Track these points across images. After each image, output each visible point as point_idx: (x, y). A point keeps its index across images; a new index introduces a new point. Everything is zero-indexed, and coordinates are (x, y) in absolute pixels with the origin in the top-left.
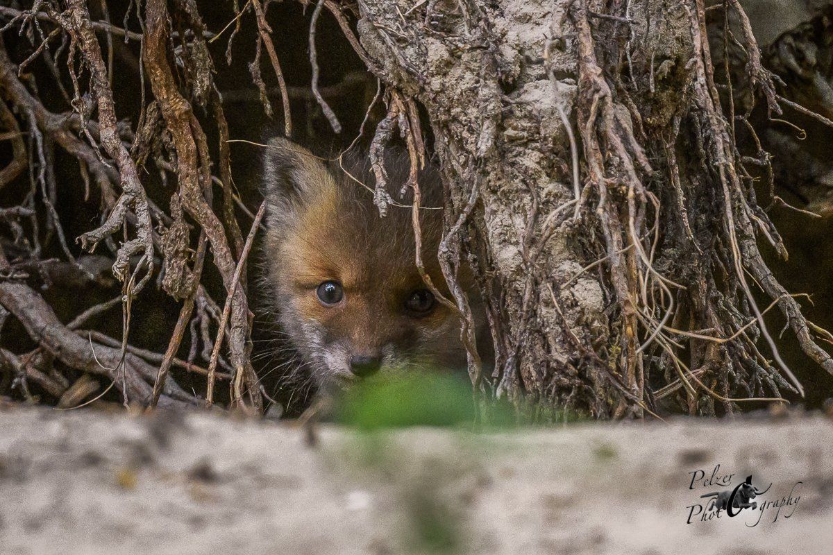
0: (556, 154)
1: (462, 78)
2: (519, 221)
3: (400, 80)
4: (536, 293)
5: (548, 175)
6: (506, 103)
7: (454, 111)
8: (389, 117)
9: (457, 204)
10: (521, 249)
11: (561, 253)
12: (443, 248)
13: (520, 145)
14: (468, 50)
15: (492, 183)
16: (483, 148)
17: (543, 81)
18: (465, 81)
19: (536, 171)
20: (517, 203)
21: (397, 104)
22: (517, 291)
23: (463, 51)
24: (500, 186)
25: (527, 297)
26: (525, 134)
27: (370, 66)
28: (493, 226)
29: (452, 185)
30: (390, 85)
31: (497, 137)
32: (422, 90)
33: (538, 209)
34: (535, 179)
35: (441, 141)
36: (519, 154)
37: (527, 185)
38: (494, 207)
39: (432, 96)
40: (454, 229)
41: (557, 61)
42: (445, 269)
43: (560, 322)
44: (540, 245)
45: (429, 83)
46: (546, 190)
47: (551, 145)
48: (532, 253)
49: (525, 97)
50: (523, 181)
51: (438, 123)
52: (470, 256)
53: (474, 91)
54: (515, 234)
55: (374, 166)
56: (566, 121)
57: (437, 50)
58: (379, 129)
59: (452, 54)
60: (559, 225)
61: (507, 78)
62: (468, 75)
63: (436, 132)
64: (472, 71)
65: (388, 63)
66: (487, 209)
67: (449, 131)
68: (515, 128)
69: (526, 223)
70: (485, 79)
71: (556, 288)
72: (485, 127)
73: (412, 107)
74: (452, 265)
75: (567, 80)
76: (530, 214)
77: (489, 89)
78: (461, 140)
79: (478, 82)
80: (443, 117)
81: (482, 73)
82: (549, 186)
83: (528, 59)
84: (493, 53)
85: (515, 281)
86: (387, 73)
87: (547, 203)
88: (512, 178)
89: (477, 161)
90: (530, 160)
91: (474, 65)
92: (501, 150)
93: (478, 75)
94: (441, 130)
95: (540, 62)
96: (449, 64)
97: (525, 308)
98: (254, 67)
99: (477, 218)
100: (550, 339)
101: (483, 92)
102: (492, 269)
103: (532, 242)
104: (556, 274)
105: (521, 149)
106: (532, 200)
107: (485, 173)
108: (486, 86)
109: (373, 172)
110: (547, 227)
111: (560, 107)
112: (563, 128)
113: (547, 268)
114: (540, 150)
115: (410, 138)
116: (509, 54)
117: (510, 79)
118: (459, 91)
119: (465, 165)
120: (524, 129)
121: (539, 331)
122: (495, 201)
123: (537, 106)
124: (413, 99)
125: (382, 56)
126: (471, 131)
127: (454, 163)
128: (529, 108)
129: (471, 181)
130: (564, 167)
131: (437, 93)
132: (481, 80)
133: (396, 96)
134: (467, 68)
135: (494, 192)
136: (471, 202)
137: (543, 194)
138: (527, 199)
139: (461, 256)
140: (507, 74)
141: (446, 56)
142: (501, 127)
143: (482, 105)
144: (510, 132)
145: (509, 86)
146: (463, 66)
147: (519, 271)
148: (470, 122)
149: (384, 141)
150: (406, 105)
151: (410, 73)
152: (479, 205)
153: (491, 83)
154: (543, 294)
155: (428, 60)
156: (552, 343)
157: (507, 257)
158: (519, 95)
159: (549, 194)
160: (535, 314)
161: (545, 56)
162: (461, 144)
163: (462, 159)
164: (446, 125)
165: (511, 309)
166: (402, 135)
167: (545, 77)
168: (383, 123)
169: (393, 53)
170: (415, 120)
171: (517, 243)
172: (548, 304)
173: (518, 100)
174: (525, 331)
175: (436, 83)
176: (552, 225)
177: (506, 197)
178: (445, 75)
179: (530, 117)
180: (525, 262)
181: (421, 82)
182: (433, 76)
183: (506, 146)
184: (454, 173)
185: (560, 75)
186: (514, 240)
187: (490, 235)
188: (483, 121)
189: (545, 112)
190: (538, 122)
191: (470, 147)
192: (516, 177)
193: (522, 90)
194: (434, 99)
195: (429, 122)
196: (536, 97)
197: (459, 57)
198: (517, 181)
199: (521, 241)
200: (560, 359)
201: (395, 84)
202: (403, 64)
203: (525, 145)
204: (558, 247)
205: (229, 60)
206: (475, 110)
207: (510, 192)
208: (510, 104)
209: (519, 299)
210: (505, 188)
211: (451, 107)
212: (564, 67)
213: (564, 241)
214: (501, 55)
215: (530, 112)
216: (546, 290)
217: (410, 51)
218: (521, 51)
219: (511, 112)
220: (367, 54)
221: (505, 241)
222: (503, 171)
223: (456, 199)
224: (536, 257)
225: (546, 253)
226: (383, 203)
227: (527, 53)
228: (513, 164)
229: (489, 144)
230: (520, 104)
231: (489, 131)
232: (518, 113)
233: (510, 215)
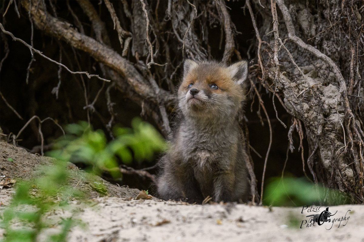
0: (340, 134)
1: (313, 114)
2: (329, 153)
3: (296, 115)
4: (335, 173)
5: (337, 140)
6: (325, 120)
7: (311, 123)
8: (293, 125)
9: (312, 148)
10: (330, 161)
11: (341, 161)
12: (308, 161)
13: (330, 132)
14: (315, 106)
15: (322, 143)
16: (319, 133)
17: (335, 114)
18: (314, 114)
19: (334, 139)
20: (329, 148)
21: (295, 122)
22: (329, 172)
23: (313, 106)
24: (324, 143)
25: (332, 174)
26: (331, 129)
27: (287, 111)
28: (323, 154)
29: (311, 143)
30: (293, 116)
31: (323, 130)
32: (302, 117)
33: (335, 149)
34: (334, 141)
35: (308, 131)
36: (329, 134)
37: (332, 143)
38: (323, 149)
39: (305, 119)
40: (311, 155)
41: (339, 108)
42: (310, 167)
43: (342, 180)
44: (335, 159)
45: (304, 115)
46: (337, 144)
47: (338, 132)
48: (333, 161)
49: (330, 119)
50: (331, 142)
51: (306, 126)
52: (316, 163)
53: (316, 117)
54: (329, 156)
55: (290, 139)
56: (342, 125)
57: (306, 106)
58: (290, 128)
59: (310, 107)
60: (341, 154)
61: (325, 113)
62: (315, 113)
63: (306, 129)
64: (316, 112)
65: (292, 110)
66: (321, 150)
67: (310, 128)
68: (328, 127)
69: (332, 153)
70: (319, 114)
71: (340, 171)
72: (320, 127)
73: (300, 122)
74: (311, 166)
75: (342, 113)
76: (333, 151)
77: (321, 116)
78: (313, 131)
79: (317, 115)
80: (308, 125)
81: (319, 112)
82: (338, 143)
83: (331, 108)
84: (321, 107)
85: (329, 169)
86: (292, 113)
87: (337, 148)
88: (327, 141)
89: (318, 136)
90: (332, 136)
91: (316, 110)
92: (324, 133)
93: (317, 113)
94: (308, 128)
95: (334, 108)
96: (309, 110)
97: (332, 177)
98: (258, 112)
99: (318, 152)
100: (339, 185)
101: (319, 117)
102: (323, 166)
103: (333, 158)
104: (340, 167)
105: (330, 133)
106: (333, 147)
107: (320, 140)
108: (320, 116)
109: (289, 140)
110: (337, 154)
111: (340, 121)
112: (341, 126)
113: (338, 166)
114: (335, 133)
115: (299, 132)
116: (326, 107)
117: (326, 114)
118: (312, 117)
119: (314, 138)
120: (330, 127)
121: (336, 183)
122: (323, 147)
123: (334, 121)
124: (300, 120)
125: (291, 108)
126: (316, 128)
127: (311, 137)
128: (332, 121)
129: (316, 142)
130: (342, 138)
131: (306, 118)
132: (318, 114)
133: (295, 119)
134: (314, 111)
135: (323, 145)
136: (316, 147)
137: (336, 145)
138: (332, 146)
139: (314, 163)
140: (325, 112)
141: (308, 108)
142: (324, 127)
143: (319, 121)
144: (327, 128)
145: (326, 115)
146: (313, 110)
147: (330, 167)
148: (315, 126)
149: (292, 132)
150: (298, 122)
151: (298, 113)
152: (318, 149)
153: (321, 115)
154: (337, 173)
155: (304, 109)
156: (339, 186)
157: (327, 162)
158: (329, 118)
159: (338, 145)
160: (335, 178)
161: (336, 107)
162: (313, 132)
163: (314, 136)
164: (308, 127)
165: (328, 177)
166: (297, 131)
167: (336, 113)
168: (292, 127)
169: (294, 107)
170: (300, 126)
171: (329, 159)
172: (338, 175)
173: (328, 119)
174: (332, 183)
175: (306, 115)
176: (339, 154)
177: (326, 146)
178: (308, 113)
179: (332, 124)
180: (331, 164)
181: (302, 115)
182: (305, 113)
183: (326, 132)
184: (312, 140)
185: (340, 112)
186: (328, 158)
187: (322, 156)
188: (319, 125)
189: (336, 122)
190: (334, 125)
191: (316, 133)
192: (329, 141)
193: (329, 117)
194: (305, 120)
195: (304, 126)
196: (333, 119)
197: (312, 108)
198: (329, 142)
199: (330, 158)
200: (342, 191)
201: (295, 116)
202: (296, 110)
203: (331, 132)
204: (341, 160)
205: (252, 111)
206: (317, 122)
207: (327, 145)
208: (327, 120)
209: (330, 174)
210: (326, 144)
211: (310, 122)
212: (341, 110)
213: (342, 158)
214: (324, 107)
215: (332, 123)
216: (338, 171)
217: (299, 107)
218: (329, 106)
219: (327, 123)
220: (287, 108)
221: (326, 158)
222: (325, 139)
223: (312, 147)
224: (334, 163)
225: (337, 162)
226: (292, 149)
227: (331, 106)
228: (328, 137)
229: (321, 132)
230: (329, 121)
231: (321, 128)
232: (329, 123)
233: (327, 151)
